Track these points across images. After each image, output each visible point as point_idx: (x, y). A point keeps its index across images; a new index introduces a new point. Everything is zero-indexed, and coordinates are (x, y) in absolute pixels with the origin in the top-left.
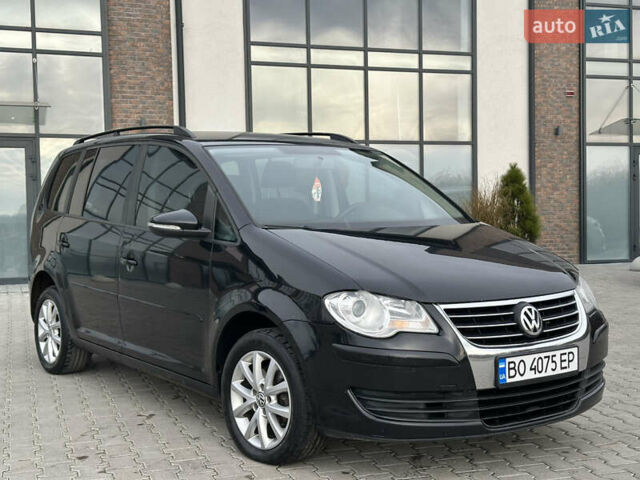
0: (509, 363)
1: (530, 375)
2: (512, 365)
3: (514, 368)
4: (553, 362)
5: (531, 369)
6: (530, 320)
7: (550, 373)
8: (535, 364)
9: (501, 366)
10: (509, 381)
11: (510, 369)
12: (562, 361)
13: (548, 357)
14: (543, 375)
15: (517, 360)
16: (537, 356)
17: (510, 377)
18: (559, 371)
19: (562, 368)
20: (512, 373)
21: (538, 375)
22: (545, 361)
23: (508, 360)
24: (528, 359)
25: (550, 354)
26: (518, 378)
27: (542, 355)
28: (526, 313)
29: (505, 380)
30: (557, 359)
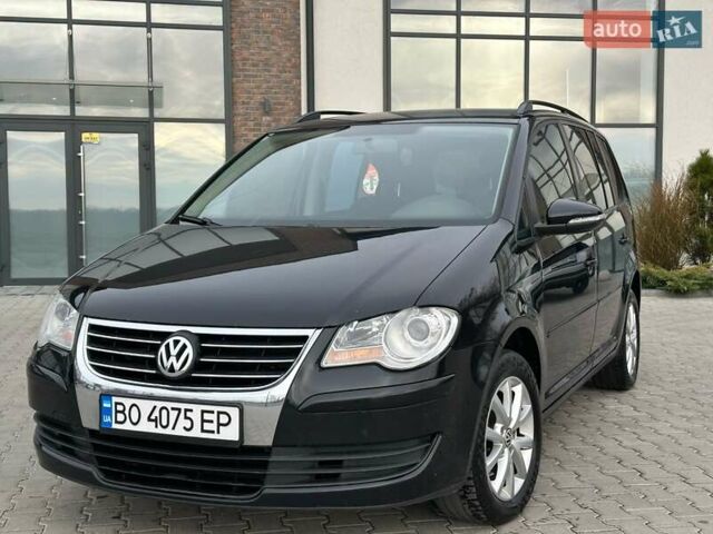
0: (117, 404)
1: (146, 427)
2: (120, 408)
3: (123, 412)
4: (186, 418)
5: (149, 419)
6: (169, 355)
7: (179, 432)
8: (156, 413)
9: (105, 405)
10: (115, 426)
11: (117, 412)
12: (203, 421)
13: (179, 410)
14: (168, 431)
15: (128, 402)
16: (160, 404)
17: (117, 422)
18: (196, 433)
19: (203, 431)
20: (120, 417)
21: (160, 430)
22: (173, 414)
23: (115, 399)
24: (145, 406)
25: (183, 406)
26: (128, 426)
27: (169, 405)
28: (167, 346)
29: (110, 424)
30: (196, 416)
